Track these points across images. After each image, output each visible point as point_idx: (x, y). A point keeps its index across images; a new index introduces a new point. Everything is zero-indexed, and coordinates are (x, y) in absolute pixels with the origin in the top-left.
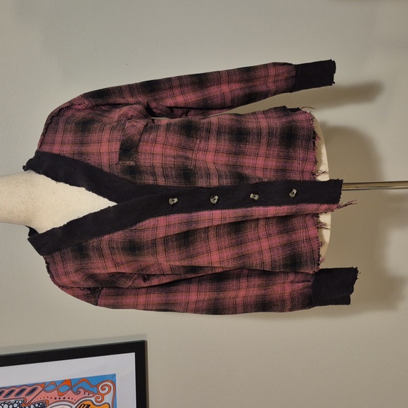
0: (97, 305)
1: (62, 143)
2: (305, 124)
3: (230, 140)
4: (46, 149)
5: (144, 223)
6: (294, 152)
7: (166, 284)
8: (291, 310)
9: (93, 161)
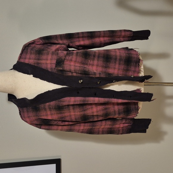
0: (40, 128)
1: (30, 59)
3: (103, 61)
6: (130, 68)
9: (44, 67)
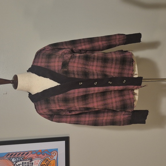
0: (52, 121)
1: (41, 62)
2: (130, 57)
3: (102, 62)
4: (35, 64)
5: (70, 91)
6: (125, 67)
7: (77, 114)
8: (123, 125)
9: (52, 69)
